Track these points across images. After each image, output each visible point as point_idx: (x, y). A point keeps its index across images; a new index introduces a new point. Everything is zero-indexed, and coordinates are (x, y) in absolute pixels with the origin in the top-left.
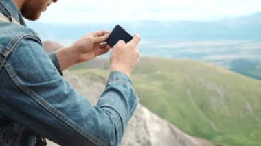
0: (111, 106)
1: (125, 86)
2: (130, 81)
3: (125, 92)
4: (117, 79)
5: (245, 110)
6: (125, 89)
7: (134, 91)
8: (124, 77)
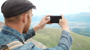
0: (63, 43)
1: (67, 35)
2: (69, 33)
3: (68, 37)
4: (64, 33)
5: (78, 46)
6: (68, 36)
7: (71, 36)
8: (66, 32)
